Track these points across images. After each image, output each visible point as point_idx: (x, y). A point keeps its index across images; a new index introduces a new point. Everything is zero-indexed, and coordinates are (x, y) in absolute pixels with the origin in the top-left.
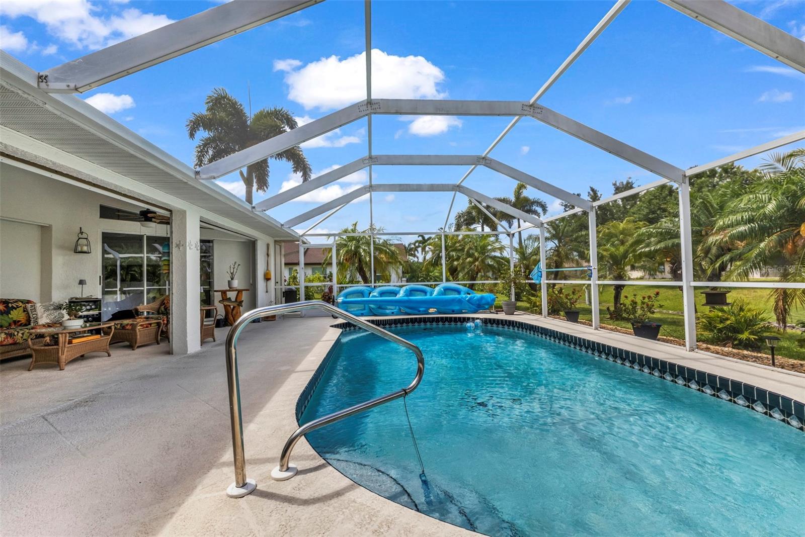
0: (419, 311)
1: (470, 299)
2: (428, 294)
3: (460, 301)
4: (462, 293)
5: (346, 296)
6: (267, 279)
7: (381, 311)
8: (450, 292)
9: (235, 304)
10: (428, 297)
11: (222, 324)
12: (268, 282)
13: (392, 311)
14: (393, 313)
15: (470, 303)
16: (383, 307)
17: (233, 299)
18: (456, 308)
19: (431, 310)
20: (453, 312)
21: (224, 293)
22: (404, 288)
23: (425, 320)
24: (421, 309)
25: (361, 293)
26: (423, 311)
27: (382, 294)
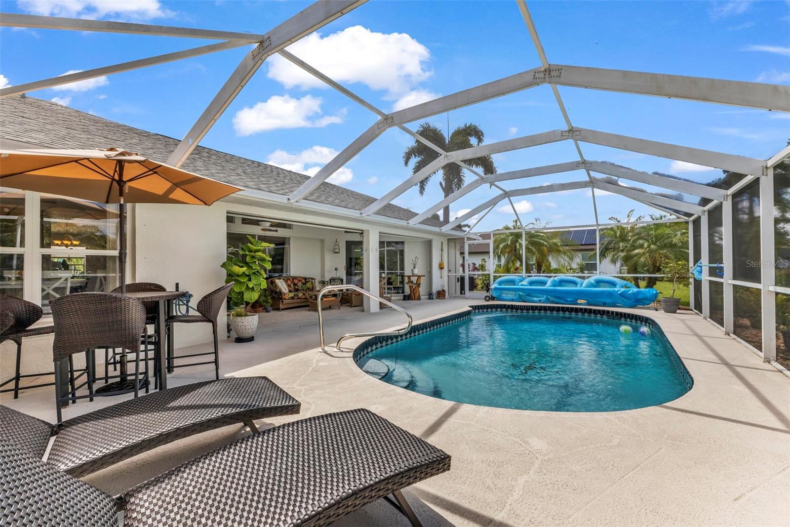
0: (567, 301)
1: (624, 292)
2: (579, 285)
3: (610, 294)
4: (618, 286)
5: (500, 284)
6: (441, 268)
7: (528, 297)
8: (602, 284)
9: (416, 286)
10: (578, 288)
11: (407, 298)
12: (443, 270)
13: (540, 299)
14: (540, 301)
15: (622, 296)
16: (533, 294)
17: (415, 282)
18: (608, 300)
19: (579, 301)
20: (604, 305)
21: (409, 277)
22: (552, 279)
23: (577, 310)
24: (569, 299)
25: (512, 282)
26: (570, 301)
27: (531, 283)
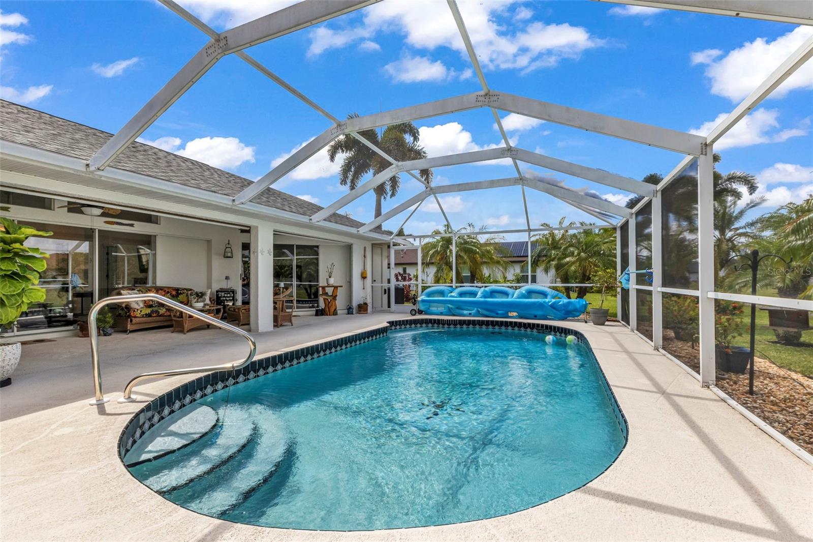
0: (498, 314)
1: (554, 303)
2: (510, 296)
3: (541, 306)
4: (549, 297)
5: (429, 295)
6: (364, 277)
7: (458, 311)
8: (533, 295)
9: (331, 298)
10: (509, 299)
11: (319, 313)
12: (365, 280)
13: (470, 312)
14: (470, 314)
15: (554, 308)
16: (463, 307)
17: (330, 294)
18: (539, 313)
19: (510, 314)
20: (535, 317)
21: (323, 288)
22: (482, 289)
23: (507, 324)
24: (500, 312)
25: (442, 293)
26: (501, 314)
27: (461, 294)
